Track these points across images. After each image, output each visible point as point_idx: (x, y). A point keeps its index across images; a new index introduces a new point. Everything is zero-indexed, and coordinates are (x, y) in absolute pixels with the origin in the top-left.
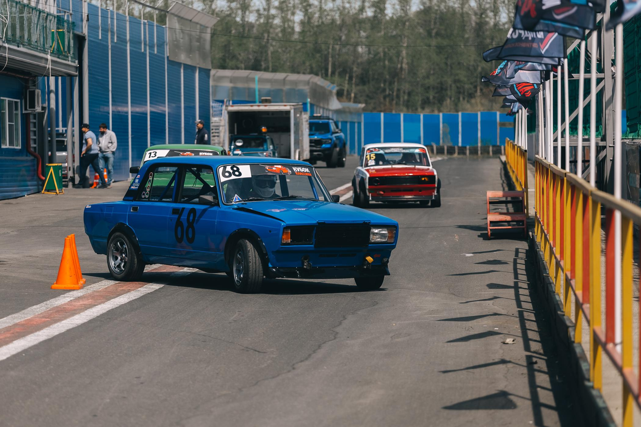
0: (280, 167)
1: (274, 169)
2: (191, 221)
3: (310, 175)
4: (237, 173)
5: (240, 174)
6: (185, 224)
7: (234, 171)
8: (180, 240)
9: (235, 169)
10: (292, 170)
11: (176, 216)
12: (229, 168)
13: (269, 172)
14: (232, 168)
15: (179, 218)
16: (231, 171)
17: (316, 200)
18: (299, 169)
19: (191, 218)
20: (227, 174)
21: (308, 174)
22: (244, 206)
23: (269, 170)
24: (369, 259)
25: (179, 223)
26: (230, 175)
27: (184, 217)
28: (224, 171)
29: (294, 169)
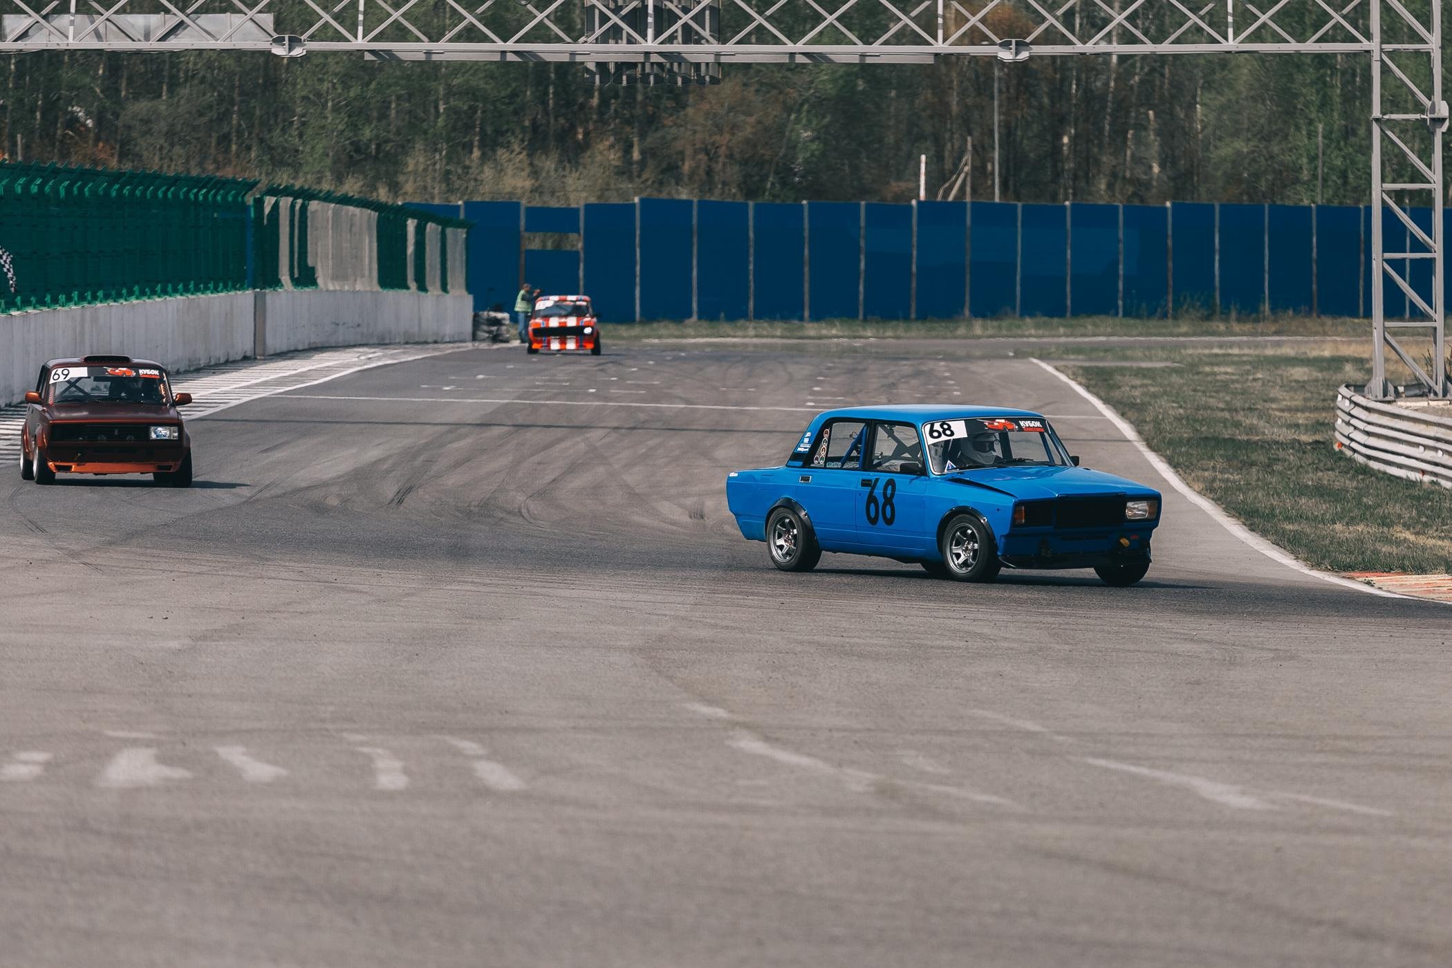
0: (1003, 421)
1: (996, 424)
2: (889, 496)
3: (1043, 430)
4: (948, 432)
5: (952, 434)
6: (881, 501)
7: (944, 430)
8: (873, 521)
9: (946, 427)
10: (1019, 425)
11: (868, 489)
12: (937, 426)
13: (989, 429)
14: (942, 426)
15: (871, 492)
16: (941, 430)
17: (1051, 463)
18: (1028, 423)
19: (889, 492)
20: (935, 434)
21: (1040, 430)
22: (960, 476)
23: (989, 426)
24: (1125, 542)
25: (872, 499)
26: (940, 436)
27: (878, 492)
28: (932, 431)
29: (1022, 423)
